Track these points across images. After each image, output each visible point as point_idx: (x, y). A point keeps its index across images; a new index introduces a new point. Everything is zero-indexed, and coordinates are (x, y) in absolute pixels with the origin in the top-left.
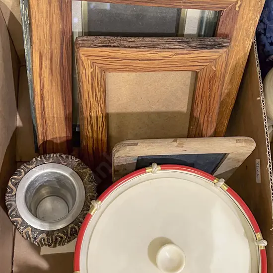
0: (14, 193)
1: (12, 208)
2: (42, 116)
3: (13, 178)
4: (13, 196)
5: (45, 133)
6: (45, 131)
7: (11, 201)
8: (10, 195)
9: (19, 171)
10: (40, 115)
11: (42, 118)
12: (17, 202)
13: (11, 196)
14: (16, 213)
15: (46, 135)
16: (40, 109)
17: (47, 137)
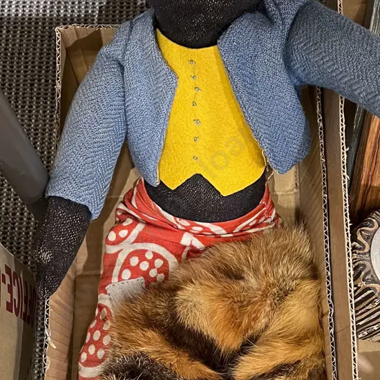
0: (366, 250)
1: (366, 270)
2: (374, 151)
3: (363, 230)
4: (365, 254)
5: (371, 177)
6: (371, 174)
7: (363, 260)
8: (361, 252)
9: (371, 221)
10: (372, 149)
11: (373, 155)
12: (374, 262)
13: (363, 254)
14: (372, 276)
15: (371, 179)
16: (373, 140)
17: (371, 183)
